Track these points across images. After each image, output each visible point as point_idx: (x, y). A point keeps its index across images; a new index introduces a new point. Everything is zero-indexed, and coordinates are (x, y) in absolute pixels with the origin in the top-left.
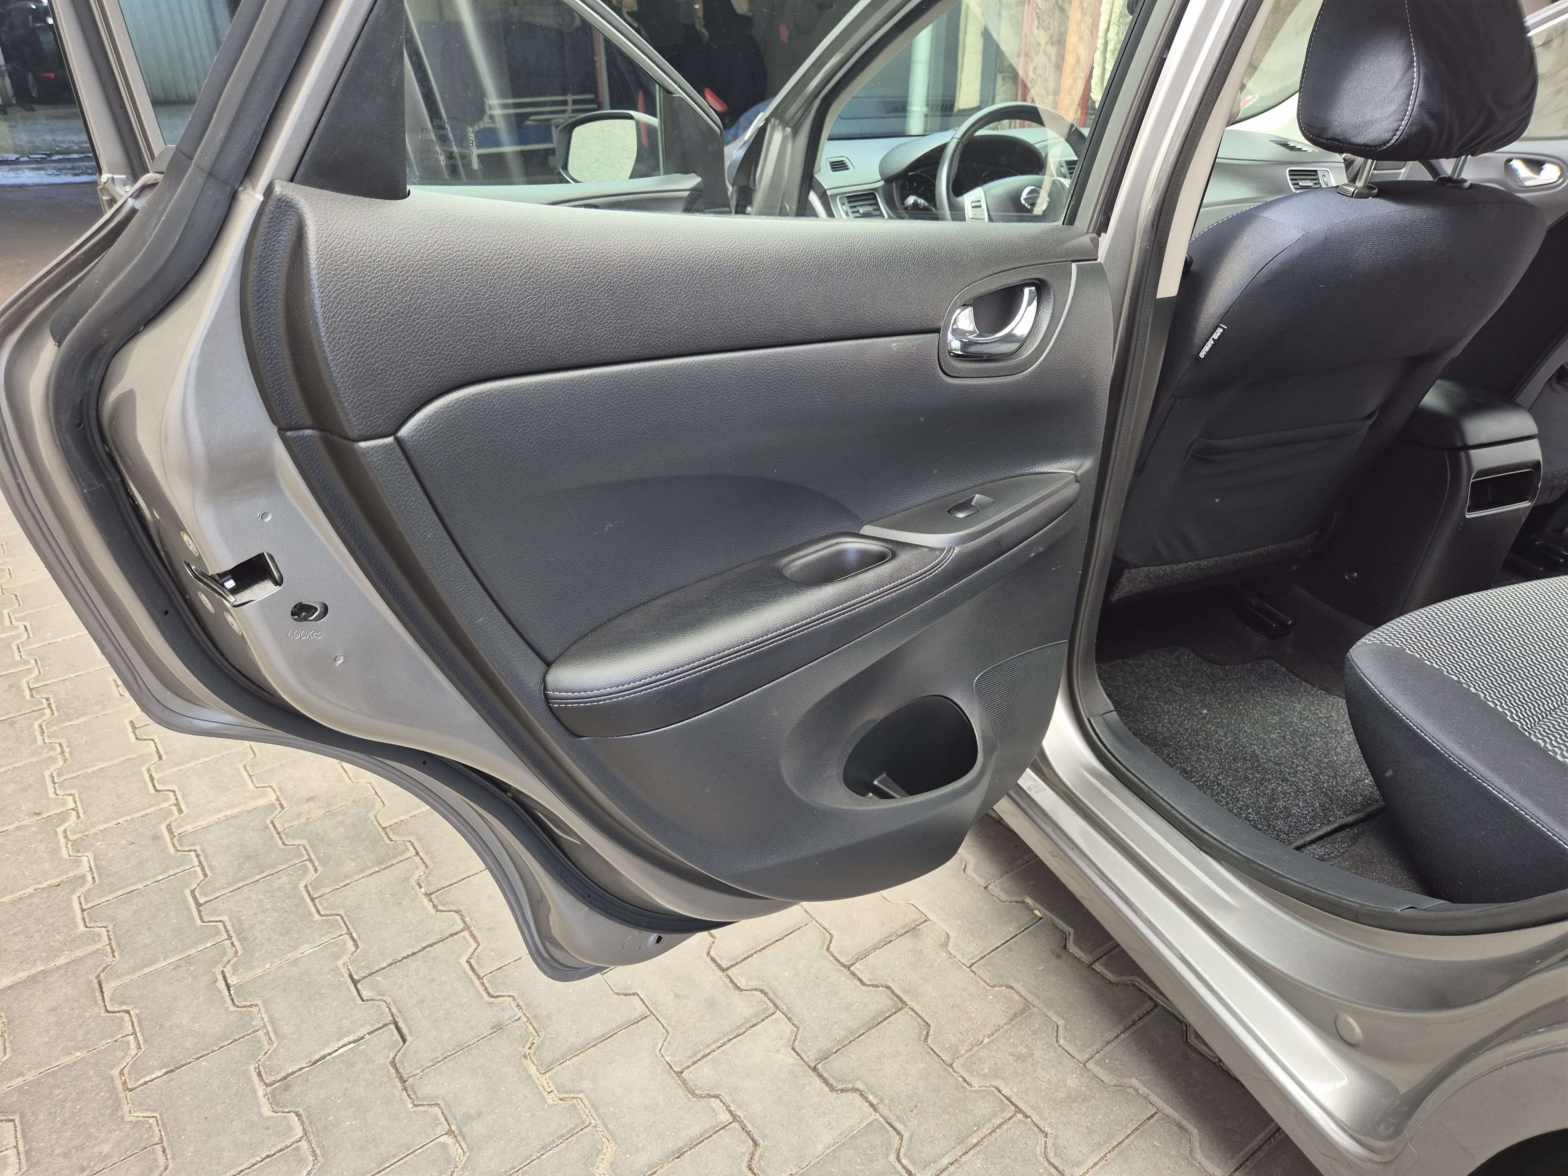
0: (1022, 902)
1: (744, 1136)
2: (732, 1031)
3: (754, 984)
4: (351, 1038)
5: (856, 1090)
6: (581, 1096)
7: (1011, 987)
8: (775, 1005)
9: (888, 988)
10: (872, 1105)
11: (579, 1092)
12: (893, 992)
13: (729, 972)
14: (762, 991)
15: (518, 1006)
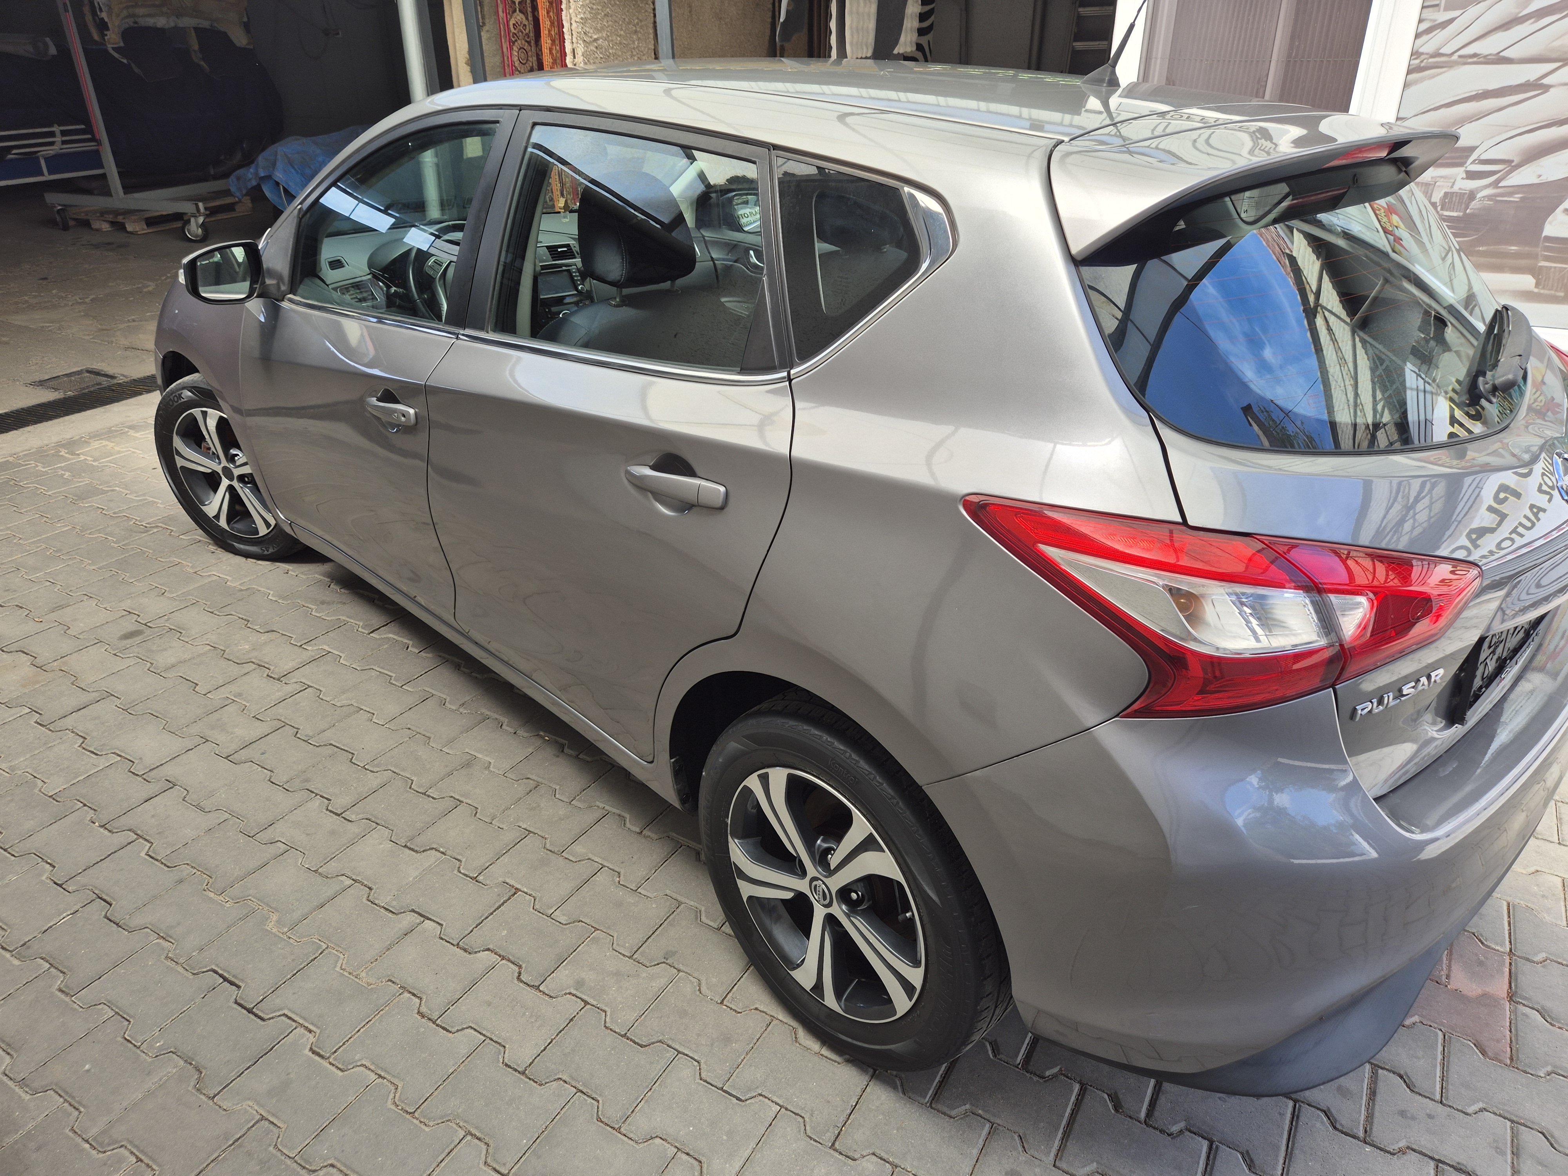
0: (537, 735)
1: (362, 887)
2: (349, 842)
3: (361, 816)
4: (69, 913)
5: (432, 849)
6: (250, 898)
7: (528, 778)
8: (377, 823)
9: (452, 797)
10: (442, 853)
11: (249, 896)
12: (455, 799)
13: (343, 815)
14: (367, 819)
15: (192, 867)
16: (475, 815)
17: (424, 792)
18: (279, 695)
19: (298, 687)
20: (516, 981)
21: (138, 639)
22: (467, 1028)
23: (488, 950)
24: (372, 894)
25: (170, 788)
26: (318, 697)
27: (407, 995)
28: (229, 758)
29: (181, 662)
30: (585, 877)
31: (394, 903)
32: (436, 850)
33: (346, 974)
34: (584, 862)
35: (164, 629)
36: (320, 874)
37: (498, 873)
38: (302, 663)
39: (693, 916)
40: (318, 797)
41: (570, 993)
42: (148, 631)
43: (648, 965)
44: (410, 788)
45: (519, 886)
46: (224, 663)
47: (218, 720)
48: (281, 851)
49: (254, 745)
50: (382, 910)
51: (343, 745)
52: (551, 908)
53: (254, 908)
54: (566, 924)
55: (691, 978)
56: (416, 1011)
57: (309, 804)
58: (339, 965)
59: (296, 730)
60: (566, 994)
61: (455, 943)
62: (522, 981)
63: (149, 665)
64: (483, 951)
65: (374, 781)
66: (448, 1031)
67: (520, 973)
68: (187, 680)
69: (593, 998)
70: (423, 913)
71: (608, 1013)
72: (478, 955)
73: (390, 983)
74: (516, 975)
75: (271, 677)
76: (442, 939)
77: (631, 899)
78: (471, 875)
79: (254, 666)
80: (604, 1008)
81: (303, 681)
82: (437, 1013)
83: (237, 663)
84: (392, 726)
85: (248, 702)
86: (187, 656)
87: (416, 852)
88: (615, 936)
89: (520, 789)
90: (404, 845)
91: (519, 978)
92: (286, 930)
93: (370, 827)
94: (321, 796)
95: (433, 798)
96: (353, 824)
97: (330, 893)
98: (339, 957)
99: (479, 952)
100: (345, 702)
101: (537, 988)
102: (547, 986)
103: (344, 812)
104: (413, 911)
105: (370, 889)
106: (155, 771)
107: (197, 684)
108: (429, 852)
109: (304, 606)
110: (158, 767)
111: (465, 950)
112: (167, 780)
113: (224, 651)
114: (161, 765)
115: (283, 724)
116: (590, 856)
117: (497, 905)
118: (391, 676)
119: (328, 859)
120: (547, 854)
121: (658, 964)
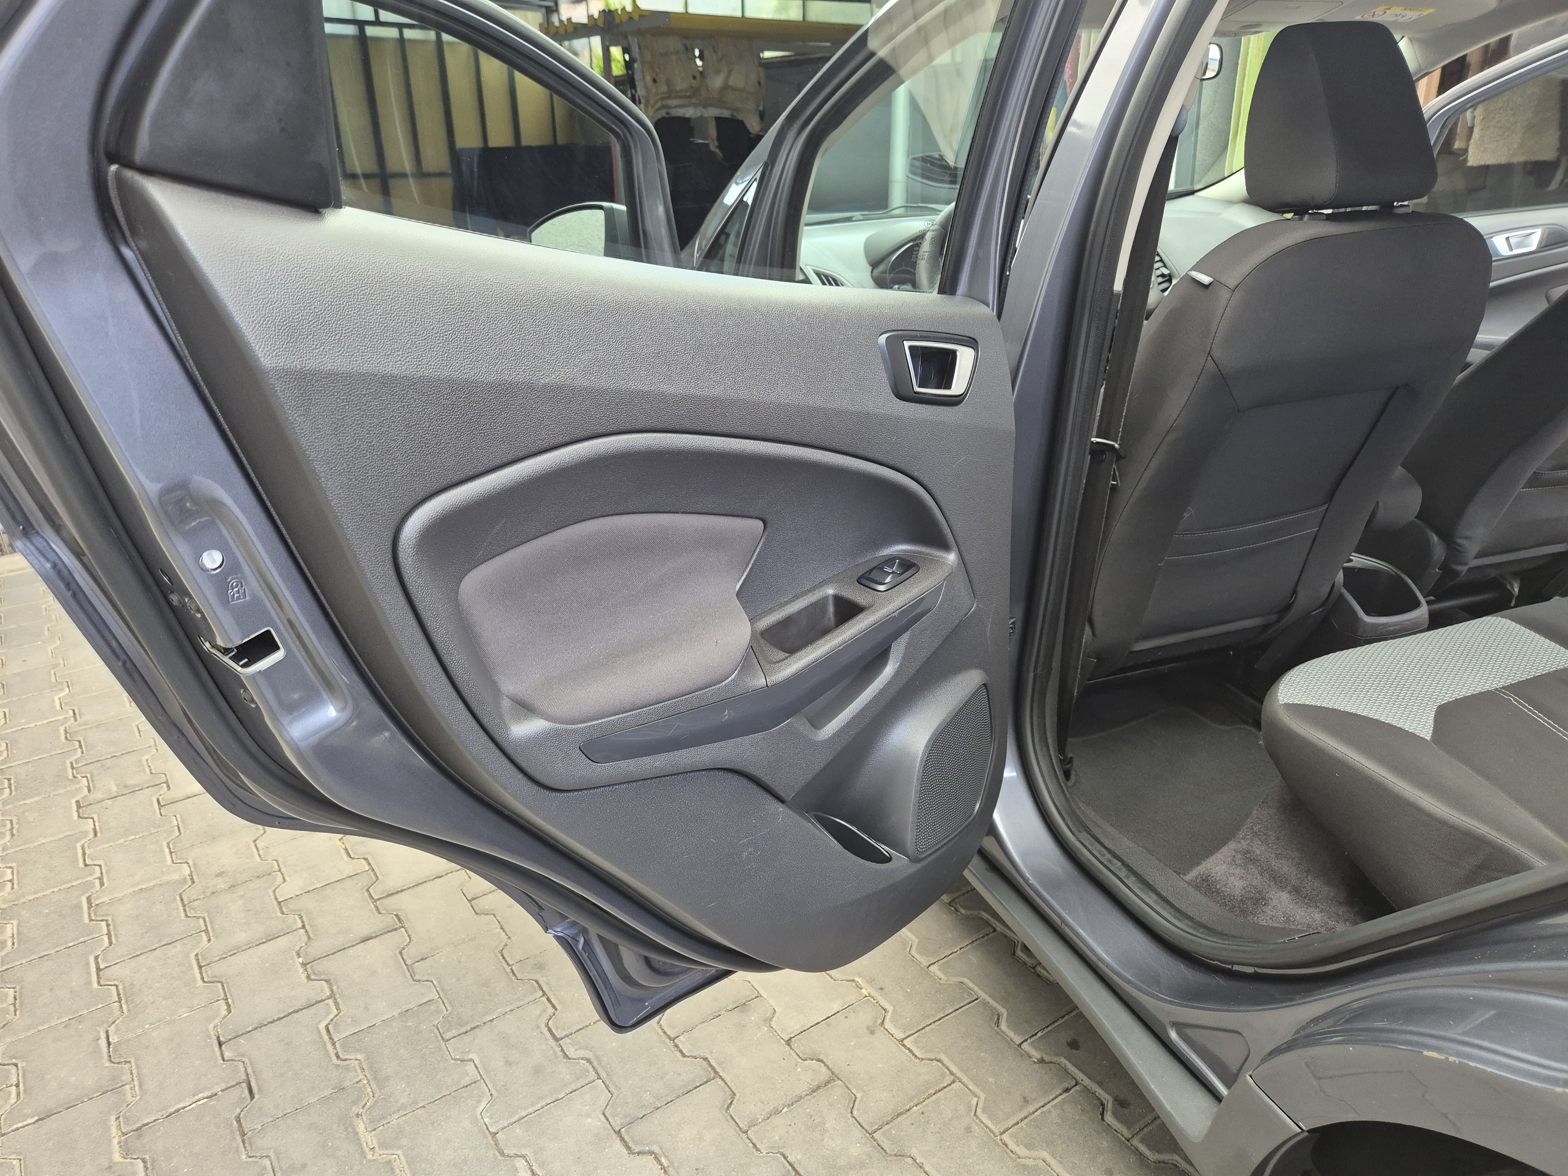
36: (497, 1144)
40: (545, 1000)
93: (587, 1077)
95: (682, 1053)
103: (565, 1037)
114: (402, 891)
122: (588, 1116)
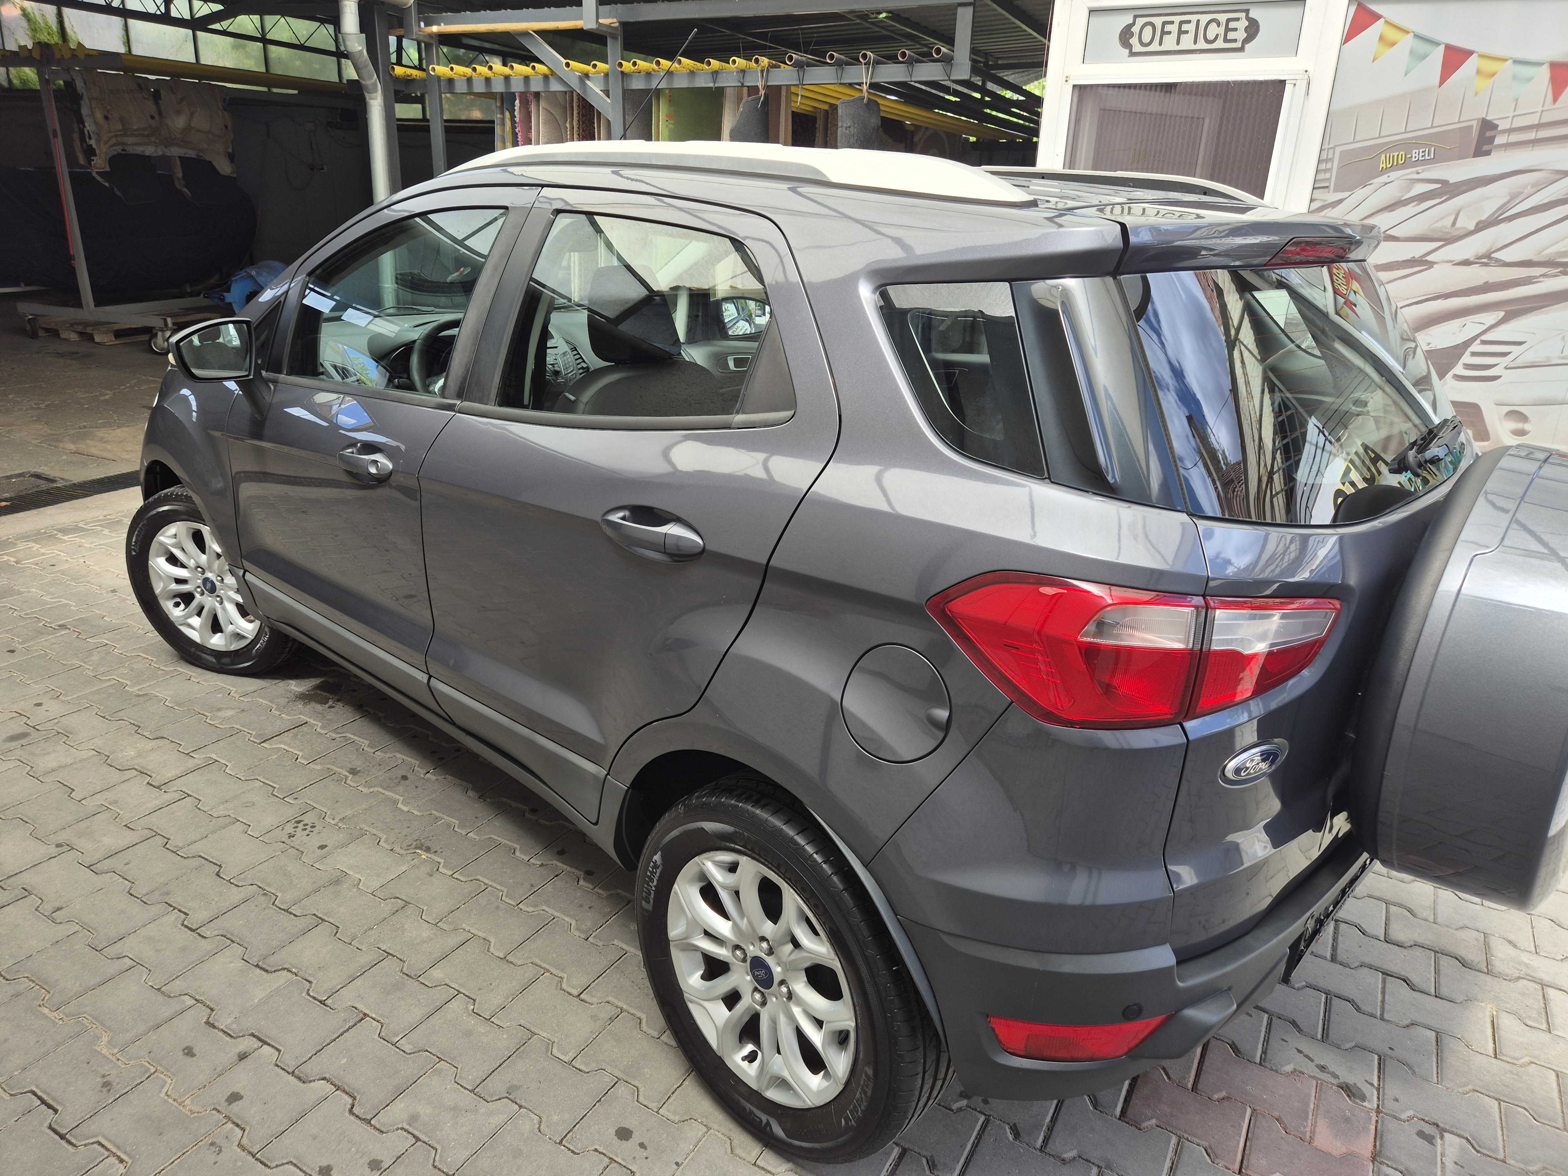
16: (335, 935)
17: (286, 908)
18: (157, 803)
19: (177, 796)
20: (347, 1114)
21: (24, 742)
22: (287, 1163)
23: (324, 1079)
24: (212, 1016)
25: (25, 897)
26: (196, 806)
27: (230, 1125)
28: (91, 868)
29: (61, 767)
30: (438, 1004)
31: (234, 1026)
32: (289, 971)
33: (170, 1101)
34: (439, 988)
35: (52, 733)
36: (163, 993)
37: (348, 997)
38: (186, 771)
39: (543, 1048)
40: (176, 911)
41: (402, 1129)
42: (34, 734)
43: (489, 1099)
44: (273, 904)
45: (367, 1012)
46: (106, 769)
47: (88, 828)
48: (126, 967)
49: (120, 854)
50: (221, 1034)
51: (212, 858)
52: (397, 1035)
53: (87, 1027)
54: (410, 1054)
55: (532, 1115)
56: (237, 1143)
57: (166, 918)
58: (165, 1090)
59: (166, 840)
60: (397, 1129)
61: (290, 1070)
62: (353, 1114)
63: (29, 768)
64: (318, 1080)
65: (237, 896)
66: (265, 1165)
67: (353, 1106)
68: (65, 785)
69: (425, 1134)
70: (263, 1038)
71: (439, 1151)
72: (312, 1084)
73: (214, 1112)
74: (349, 1106)
75: (151, 785)
76: (277, 1066)
77: (482, 1028)
78: (320, 998)
79: (135, 773)
80: (435, 1145)
81: (184, 790)
82: (258, 1146)
83: (119, 770)
84: (266, 838)
85: (121, 810)
86: (69, 761)
87: (266, 971)
88: (459, 1068)
89: (386, 909)
90: (256, 964)
91: (351, 1111)
92: (116, 1051)
93: (223, 944)
94: (180, 911)
95: (295, 915)
96: (207, 940)
97: (168, 1014)
98: (166, 1082)
99: (314, 1081)
100: (222, 813)
101: (368, 1122)
102: (379, 1120)
103: (200, 927)
104: (253, 1035)
105: (212, 1010)
106: (12, 879)
107: (73, 790)
108: (280, 972)
109: (200, 713)
110: (16, 874)
111: (300, 1079)
112: (23, 888)
113: (108, 757)
114: (21, 872)
115: (154, 834)
116: (447, 981)
117: (342, 1030)
118: (275, 788)
119: (174, 977)
120: (403, 978)
121: (500, 1099)
122: (231, 962)
